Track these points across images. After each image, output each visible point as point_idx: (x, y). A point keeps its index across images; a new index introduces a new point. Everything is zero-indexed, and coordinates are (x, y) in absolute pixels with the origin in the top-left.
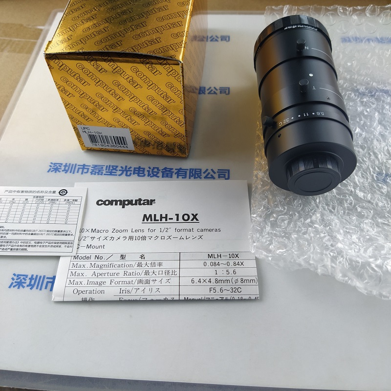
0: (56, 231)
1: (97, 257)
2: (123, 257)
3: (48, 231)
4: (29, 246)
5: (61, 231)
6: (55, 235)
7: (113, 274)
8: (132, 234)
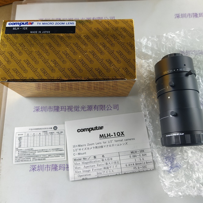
0: (56, 149)
1: (84, 159)
2: (95, 157)
3: (53, 149)
4: (46, 157)
5: (59, 149)
6: (56, 151)
7: (93, 166)
8: (96, 145)
